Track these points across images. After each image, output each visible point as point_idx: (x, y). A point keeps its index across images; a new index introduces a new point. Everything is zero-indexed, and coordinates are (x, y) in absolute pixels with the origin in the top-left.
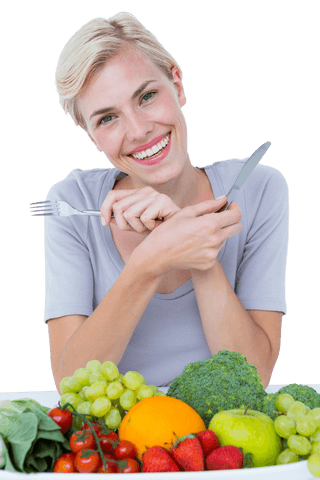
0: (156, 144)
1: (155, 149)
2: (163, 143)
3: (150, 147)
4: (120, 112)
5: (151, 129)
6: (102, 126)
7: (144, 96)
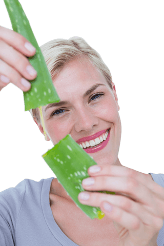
0: (99, 136)
1: (98, 141)
2: (104, 137)
3: (94, 139)
4: (72, 106)
5: (96, 123)
6: (55, 117)
7: (93, 96)
